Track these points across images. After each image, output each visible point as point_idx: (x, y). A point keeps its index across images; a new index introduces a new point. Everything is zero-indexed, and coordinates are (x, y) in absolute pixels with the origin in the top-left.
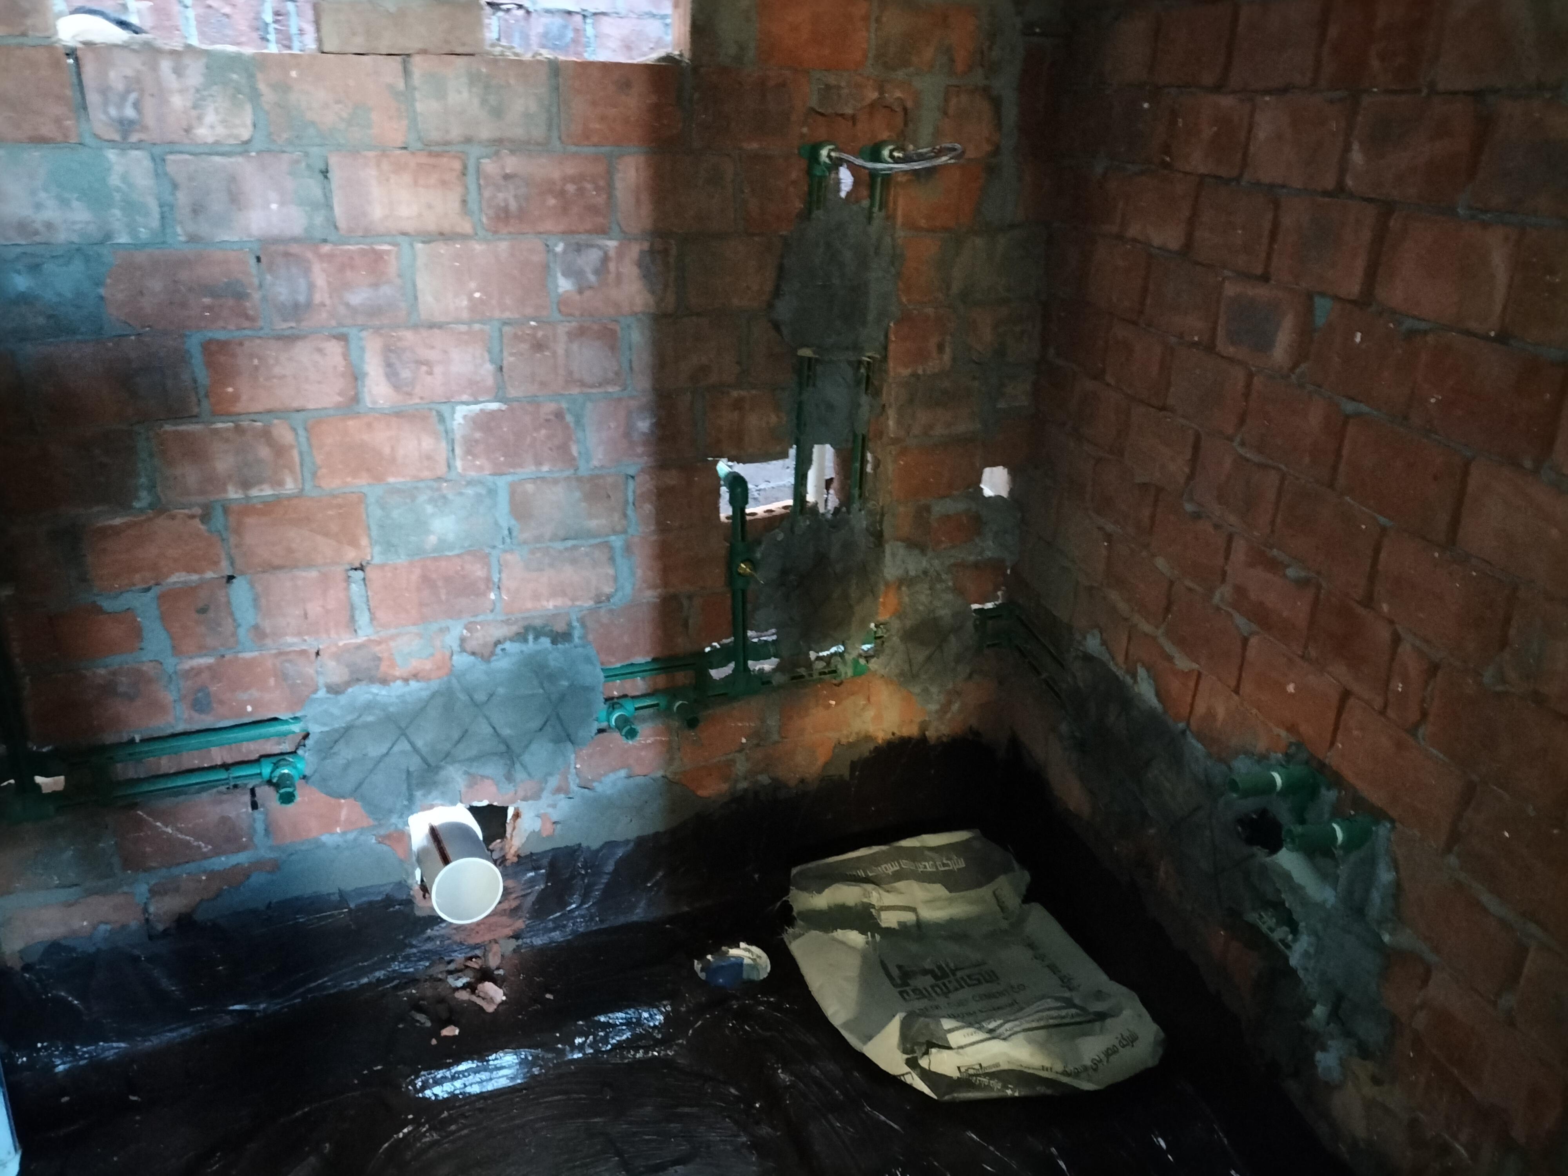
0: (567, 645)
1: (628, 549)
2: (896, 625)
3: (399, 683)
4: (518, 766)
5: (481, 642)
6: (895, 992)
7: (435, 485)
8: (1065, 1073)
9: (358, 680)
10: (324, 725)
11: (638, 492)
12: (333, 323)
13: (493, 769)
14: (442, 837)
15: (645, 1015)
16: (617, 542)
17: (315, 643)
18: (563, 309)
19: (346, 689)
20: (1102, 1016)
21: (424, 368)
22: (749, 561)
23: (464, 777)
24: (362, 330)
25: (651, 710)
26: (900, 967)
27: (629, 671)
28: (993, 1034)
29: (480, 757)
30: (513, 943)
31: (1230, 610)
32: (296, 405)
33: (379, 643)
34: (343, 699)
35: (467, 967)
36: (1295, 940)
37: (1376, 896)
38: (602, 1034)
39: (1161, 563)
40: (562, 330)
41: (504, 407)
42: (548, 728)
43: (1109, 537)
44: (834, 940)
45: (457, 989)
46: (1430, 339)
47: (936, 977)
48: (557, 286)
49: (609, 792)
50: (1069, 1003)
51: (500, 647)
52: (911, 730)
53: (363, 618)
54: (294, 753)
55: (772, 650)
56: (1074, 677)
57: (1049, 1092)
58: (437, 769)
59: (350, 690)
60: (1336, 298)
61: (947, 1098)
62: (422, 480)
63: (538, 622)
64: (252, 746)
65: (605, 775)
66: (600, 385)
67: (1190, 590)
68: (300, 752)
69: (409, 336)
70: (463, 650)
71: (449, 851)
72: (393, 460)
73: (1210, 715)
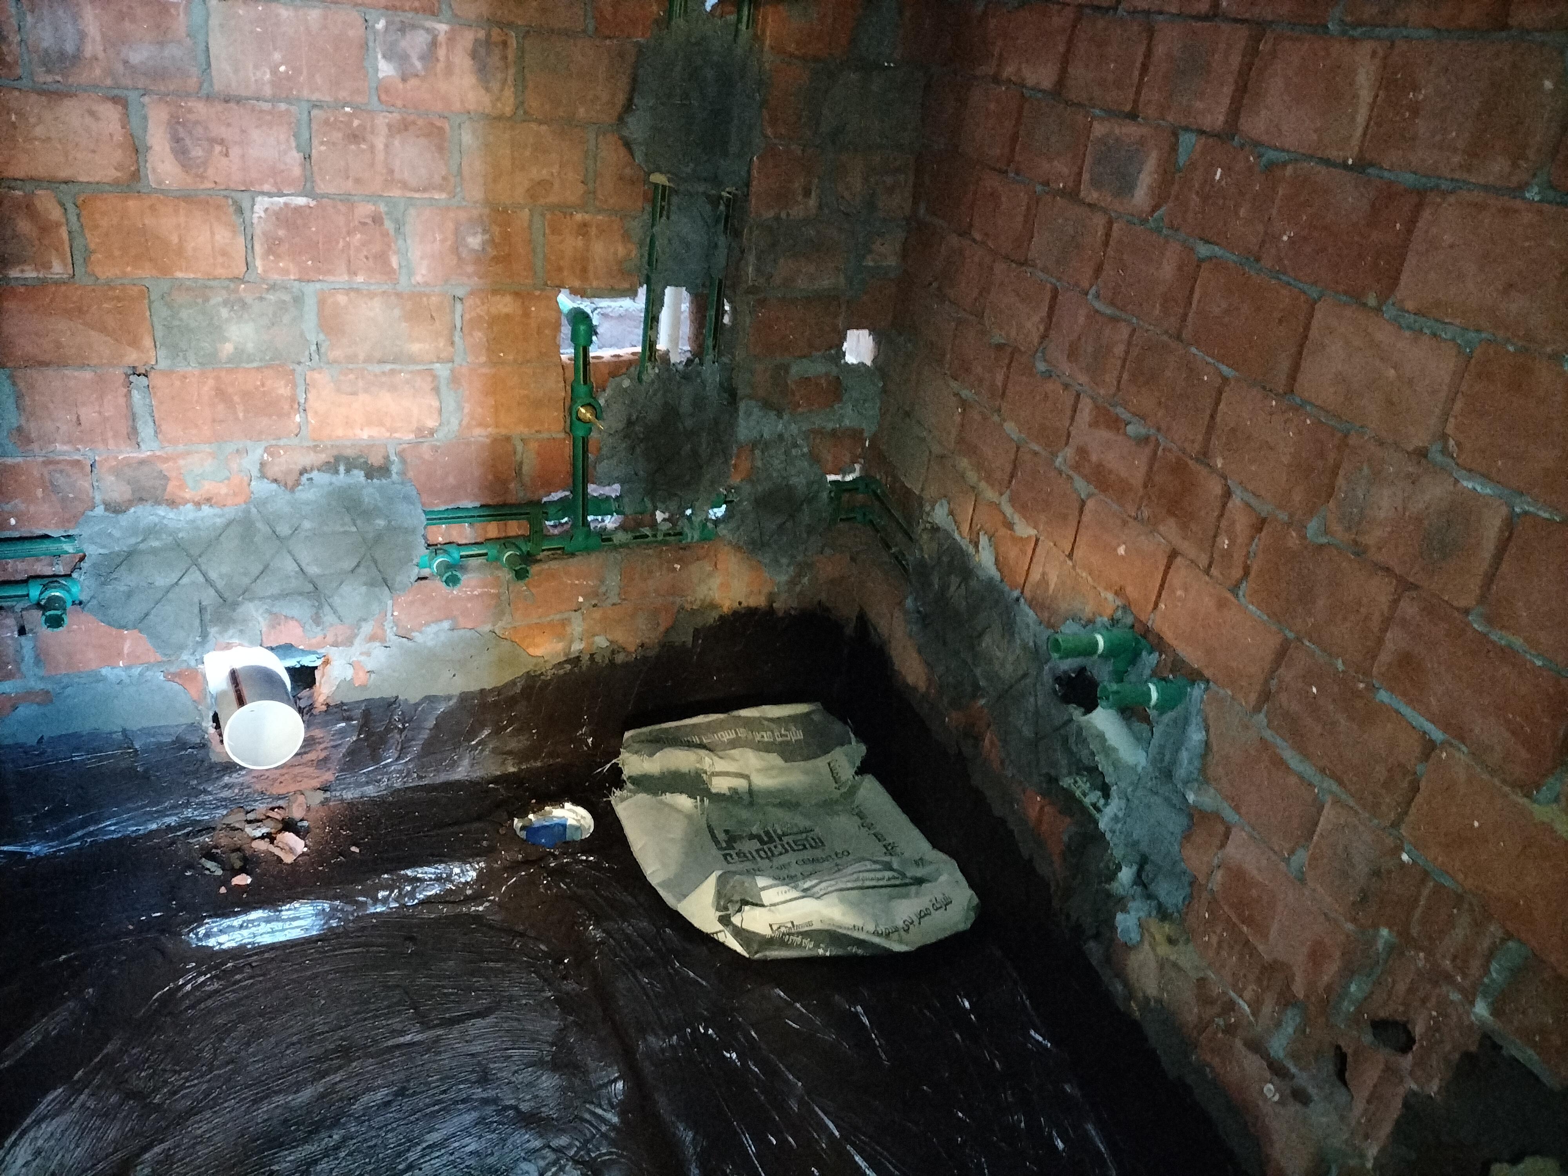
0: (384, 481)
1: (455, 379)
2: (747, 488)
3: (189, 506)
4: (327, 608)
5: (284, 468)
6: (719, 854)
7: (232, 286)
8: (876, 933)
9: (141, 500)
10: (103, 547)
11: (467, 317)
12: (109, 82)
13: (299, 609)
14: (241, 679)
15: (457, 870)
16: (443, 371)
17: (90, 454)
18: (384, 97)
19: (127, 509)
20: (919, 881)
21: (218, 148)
22: (591, 406)
23: (266, 615)
24: (144, 95)
25: (480, 560)
26: (726, 832)
27: (455, 516)
28: (807, 893)
29: (284, 595)
30: (320, 796)
31: (1071, 473)
32: (63, 174)
33: (166, 460)
34: (124, 520)
35: (268, 817)
36: (1106, 804)
37: (1184, 755)
38: (409, 888)
39: (1010, 427)
40: (381, 121)
41: (312, 203)
42: (361, 570)
43: (964, 404)
44: (662, 802)
45: (255, 839)
46: (1289, 170)
47: (762, 842)
48: (377, 70)
49: (430, 644)
50: (888, 867)
51: (306, 476)
52: (758, 601)
53: (146, 431)
54: (70, 575)
55: (614, 506)
56: (921, 550)
57: (860, 952)
58: (234, 605)
59: (132, 510)
60: (1201, 132)
61: (757, 956)
62: (215, 279)
63: (349, 452)
64: (20, 566)
65: (427, 624)
66: (425, 190)
67: (1036, 454)
68: (75, 575)
69: (200, 108)
70: (263, 475)
71: (246, 693)
72: (180, 251)
73: (1044, 580)
